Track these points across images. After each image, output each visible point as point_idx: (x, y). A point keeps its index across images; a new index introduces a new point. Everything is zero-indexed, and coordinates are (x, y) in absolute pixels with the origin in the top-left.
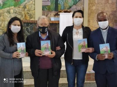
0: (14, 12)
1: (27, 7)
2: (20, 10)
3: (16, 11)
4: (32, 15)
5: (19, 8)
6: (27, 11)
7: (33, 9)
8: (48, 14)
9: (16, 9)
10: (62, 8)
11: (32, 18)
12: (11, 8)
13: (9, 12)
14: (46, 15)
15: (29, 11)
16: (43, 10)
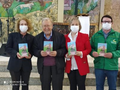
0: (40, 15)
1: (51, 12)
2: (44, 13)
3: (42, 15)
4: (55, 18)
5: (44, 12)
6: (51, 14)
7: (56, 13)
8: (69, 18)
9: (42, 13)
10: (81, 12)
11: (55, 21)
12: (37, 11)
13: (36, 15)
14: (66, 18)
15: (53, 15)
16: (64, 14)
